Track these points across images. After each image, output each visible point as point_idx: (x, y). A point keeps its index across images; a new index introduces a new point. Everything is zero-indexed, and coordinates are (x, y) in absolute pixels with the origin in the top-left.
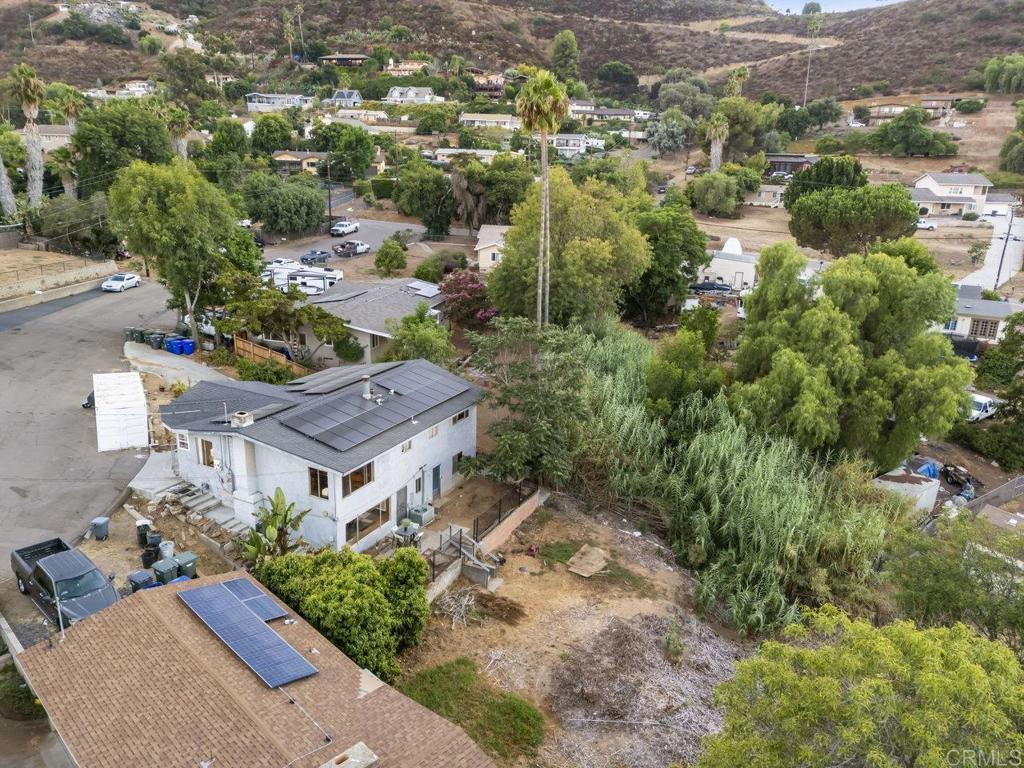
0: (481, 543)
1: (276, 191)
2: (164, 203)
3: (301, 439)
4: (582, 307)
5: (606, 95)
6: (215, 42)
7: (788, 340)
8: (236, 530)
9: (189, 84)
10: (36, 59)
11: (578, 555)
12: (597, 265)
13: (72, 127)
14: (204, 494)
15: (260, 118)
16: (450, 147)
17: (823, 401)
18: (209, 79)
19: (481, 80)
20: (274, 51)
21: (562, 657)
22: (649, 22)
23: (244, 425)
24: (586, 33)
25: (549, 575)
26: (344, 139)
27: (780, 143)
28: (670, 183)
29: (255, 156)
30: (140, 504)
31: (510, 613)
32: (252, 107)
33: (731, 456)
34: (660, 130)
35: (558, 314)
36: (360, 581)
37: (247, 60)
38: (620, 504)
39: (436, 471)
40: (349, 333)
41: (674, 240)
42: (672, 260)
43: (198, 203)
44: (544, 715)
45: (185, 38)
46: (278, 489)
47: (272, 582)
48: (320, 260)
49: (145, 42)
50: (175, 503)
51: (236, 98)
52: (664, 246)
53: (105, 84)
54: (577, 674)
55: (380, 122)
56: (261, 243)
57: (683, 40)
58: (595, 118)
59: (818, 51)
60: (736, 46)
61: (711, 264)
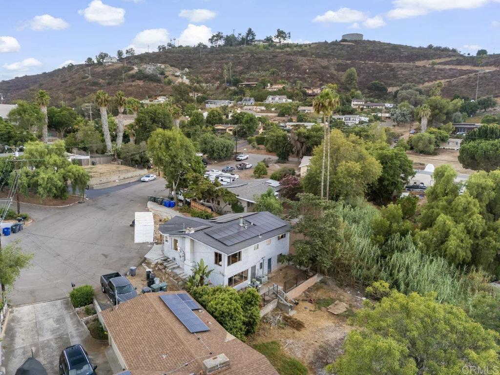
0: (287, 294)
1: (214, 141)
2: (168, 145)
3: (212, 240)
4: (345, 192)
5: (371, 96)
6: (194, 79)
7: (446, 211)
8: (184, 277)
9: (182, 97)
10: (124, 88)
11: (333, 305)
12: (354, 174)
13: (135, 115)
14: (173, 262)
15: (210, 110)
16: (292, 122)
17: (462, 241)
18: (191, 95)
19: (310, 92)
20: (219, 82)
21: (319, 347)
22: (394, 62)
23: (191, 233)
24: (362, 68)
25: (318, 312)
26: (245, 119)
27: (461, 118)
28: (401, 138)
29: (207, 126)
30: (148, 264)
31: (298, 325)
32: (207, 106)
33: (412, 264)
34: (397, 113)
35: (333, 195)
36: (231, 298)
37: (207, 86)
38: (357, 284)
39: (270, 260)
40: (238, 200)
41: (395, 164)
42: (394, 174)
43: (181, 145)
44: (308, 369)
45: (182, 78)
46: (202, 259)
47: (196, 296)
48: (231, 171)
49: (166, 80)
50: (161, 264)
51: (201, 102)
52: (390, 167)
53: (149, 98)
54: (326, 354)
55: (262, 111)
56: (206, 163)
57: (412, 70)
58: (365, 107)
59: (485, 73)
60: (440, 72)
61: (415, 176)
